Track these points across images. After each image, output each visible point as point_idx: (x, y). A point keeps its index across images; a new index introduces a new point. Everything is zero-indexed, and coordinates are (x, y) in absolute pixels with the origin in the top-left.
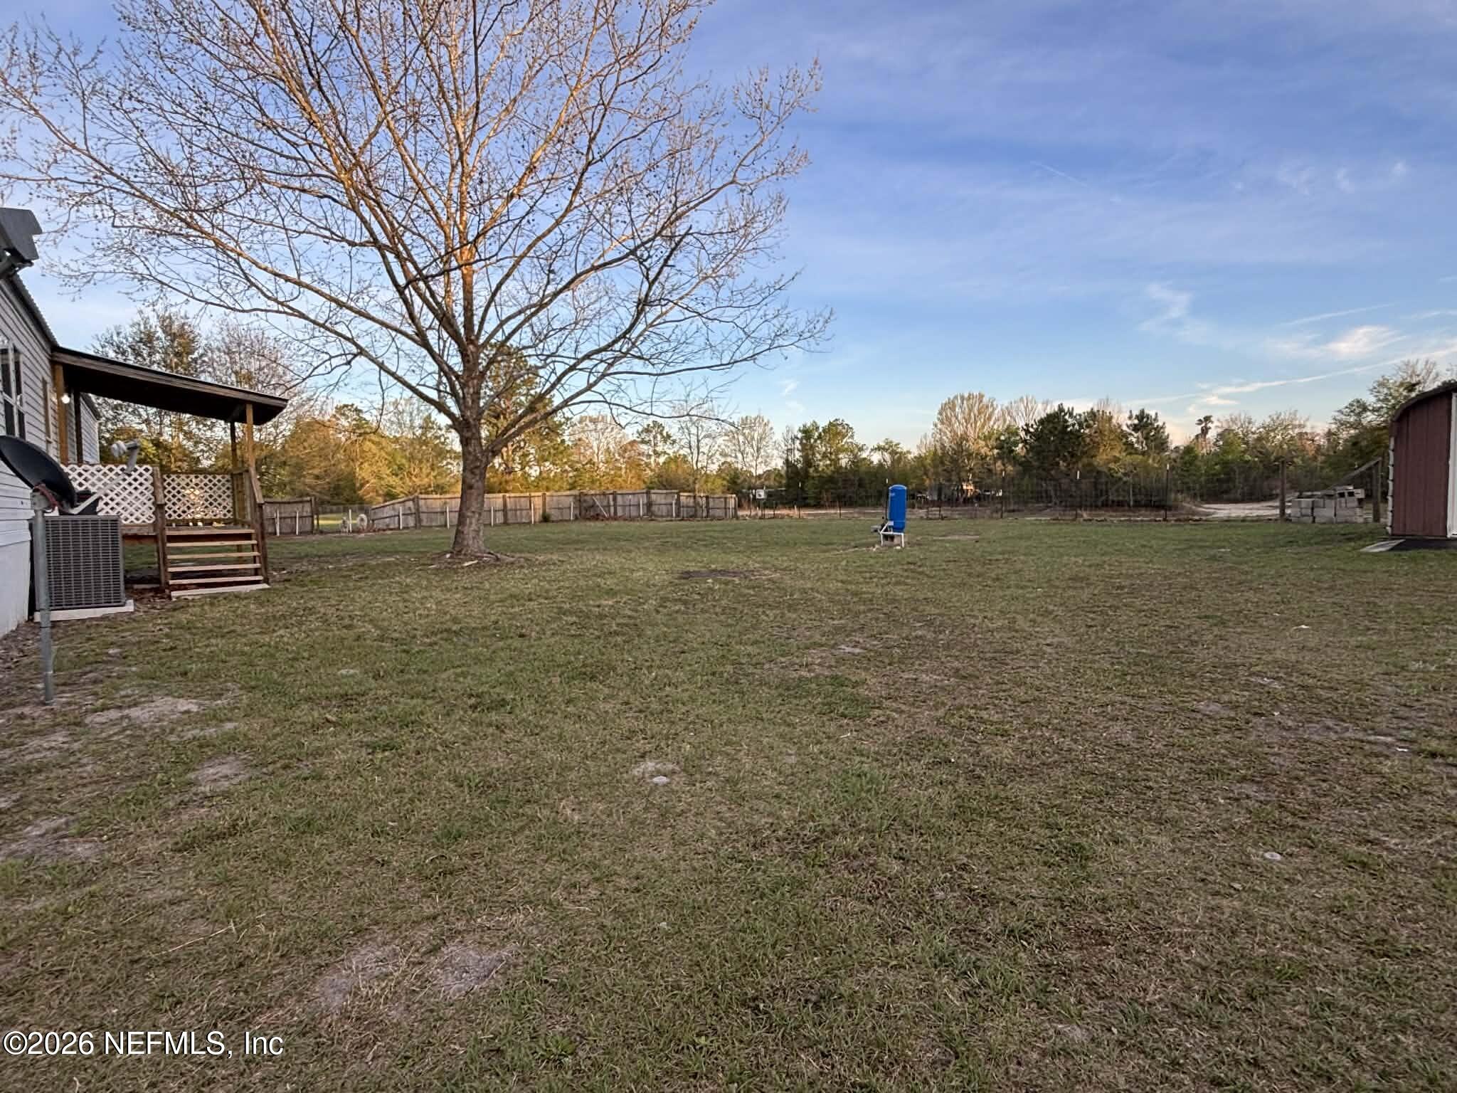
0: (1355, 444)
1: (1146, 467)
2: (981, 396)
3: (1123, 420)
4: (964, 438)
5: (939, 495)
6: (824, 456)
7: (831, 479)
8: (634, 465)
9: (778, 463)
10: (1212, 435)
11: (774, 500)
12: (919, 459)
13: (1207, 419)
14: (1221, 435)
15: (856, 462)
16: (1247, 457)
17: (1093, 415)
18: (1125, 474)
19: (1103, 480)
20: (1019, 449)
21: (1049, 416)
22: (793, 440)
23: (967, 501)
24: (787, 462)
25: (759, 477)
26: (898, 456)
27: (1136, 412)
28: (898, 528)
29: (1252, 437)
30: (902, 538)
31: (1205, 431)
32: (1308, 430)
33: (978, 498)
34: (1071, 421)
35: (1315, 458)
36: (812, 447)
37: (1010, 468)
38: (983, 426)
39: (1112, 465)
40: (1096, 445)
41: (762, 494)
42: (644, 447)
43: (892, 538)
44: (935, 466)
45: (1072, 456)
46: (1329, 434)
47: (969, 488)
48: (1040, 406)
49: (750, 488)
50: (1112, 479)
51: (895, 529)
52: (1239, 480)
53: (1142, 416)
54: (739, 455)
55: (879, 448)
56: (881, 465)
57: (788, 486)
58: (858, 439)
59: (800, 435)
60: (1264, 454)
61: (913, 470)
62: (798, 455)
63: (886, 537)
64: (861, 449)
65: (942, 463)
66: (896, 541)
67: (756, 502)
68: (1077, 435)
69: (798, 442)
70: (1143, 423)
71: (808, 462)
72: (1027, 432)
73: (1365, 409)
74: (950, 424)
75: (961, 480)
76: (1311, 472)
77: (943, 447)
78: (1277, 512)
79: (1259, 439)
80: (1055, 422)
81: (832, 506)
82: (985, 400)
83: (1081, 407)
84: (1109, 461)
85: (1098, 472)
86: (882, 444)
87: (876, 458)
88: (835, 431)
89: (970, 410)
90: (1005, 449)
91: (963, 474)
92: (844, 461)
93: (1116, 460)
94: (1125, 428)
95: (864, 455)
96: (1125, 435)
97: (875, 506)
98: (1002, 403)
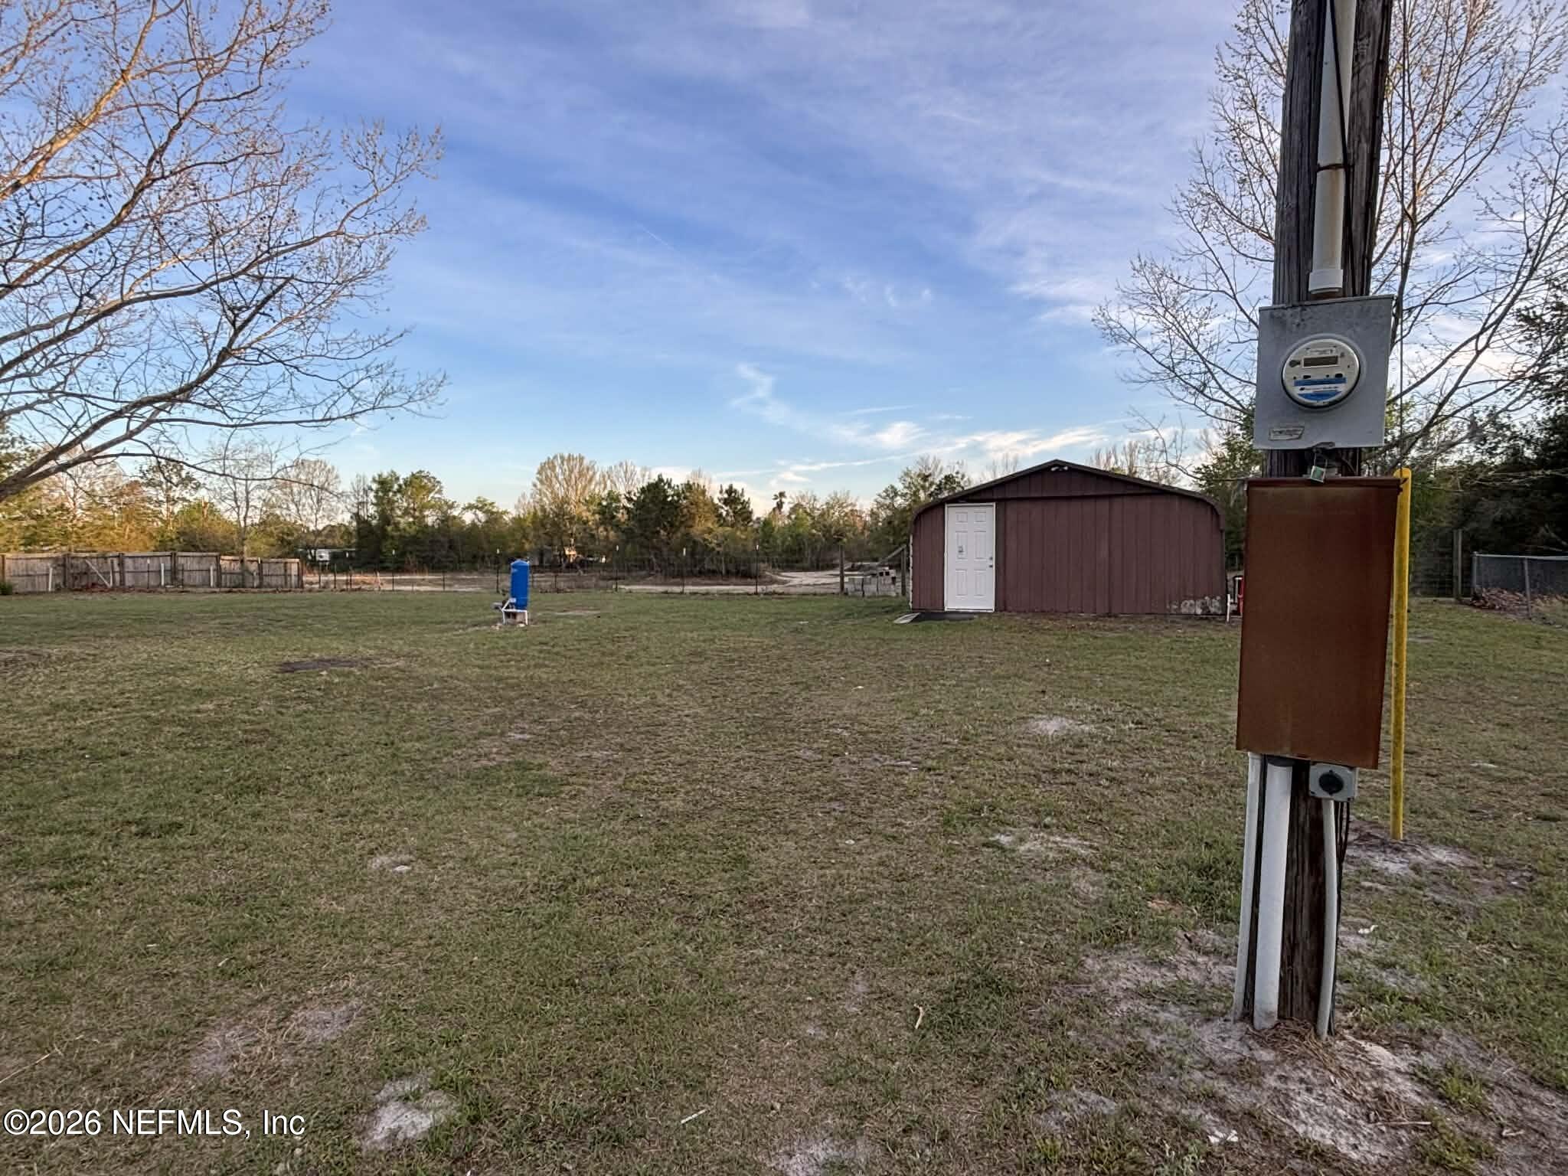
0: (890, 523)
1: (735, 540)
2: (581, 459)
3: (715, 495)
4: (565, 501)
5: (541, 561)
6: (406, 512)
7: (415, 540)
8: (131, 514)
9: (344, 518)
10: (786, 509)
11: (340, 563)
12: (517, 520)
13: (782, 495)
14: (794, 510)
15: (446, 520)
16: (814, 531)
17: (689, 487)
18: (719, 545)
19: (699, 549)
20: (621, 516)
21: (650, 485)
22: (366, 492)
23: (571, 567)
24: (356, 516)
25: (318, 533)
26: (494, 517)
27: (726, 487)
28: (521, 605)
29: (817, 513)
30: (526, 615)
31: (780, 506)
32: (857, 508)
33: (582, 564)
34: (670, 492)
35: (863, 533)
36: (391, 502)
37: (612, 533)
38: (584, 488)
39: (706, 536)
40: (692, 517)
41: (325, 555)
42: (151, 491)
43: (514, 615)
44: (535, 529)
45: (672, 526)
46: (873, 514)
47: (571, 553)
48: (638, 476)
49: (308, 547)
50: (707, 550)
51: (517, 606)
52: (808, 552)
53: (730, 491)
54: (293, 507)
55: (470, 507)
56: (473, 524)
57: (359, 546)
58: (448, 495)
59: (375, 486)
60: (827, 529)
61: (512, 532)
62: (372, 510)
63: (508, 615)
64: (451, 507)
65: (543, 526)
66: (519, 619)
67: (324, 568)
68: (675, 505)
69: (372, 495)
70: (732, 498)
71: (385, 519)
72: (630, 500)
73: (896, 494)
74: (551, 486)
75: (563, 545)
76: (861, 545)
77: (543, 510)
78: (838, 579)
79: (822, 515)
80: (655, 490)
81: (421, 571)
82: (586, 462)
83: (677, 477)
84: (704, 532)
85: (695, 542)
86: (473, 502)
87: (468, 518)
88: (418, 484)
89: (571, 471)
90: (606, 514)
91: (565, 538)
92: (431, 518)
93: (710, 531)
94: (716, 501)
95: (456, 513)
96: (716, 508)
97: (470, 571)
98: (602, 466)
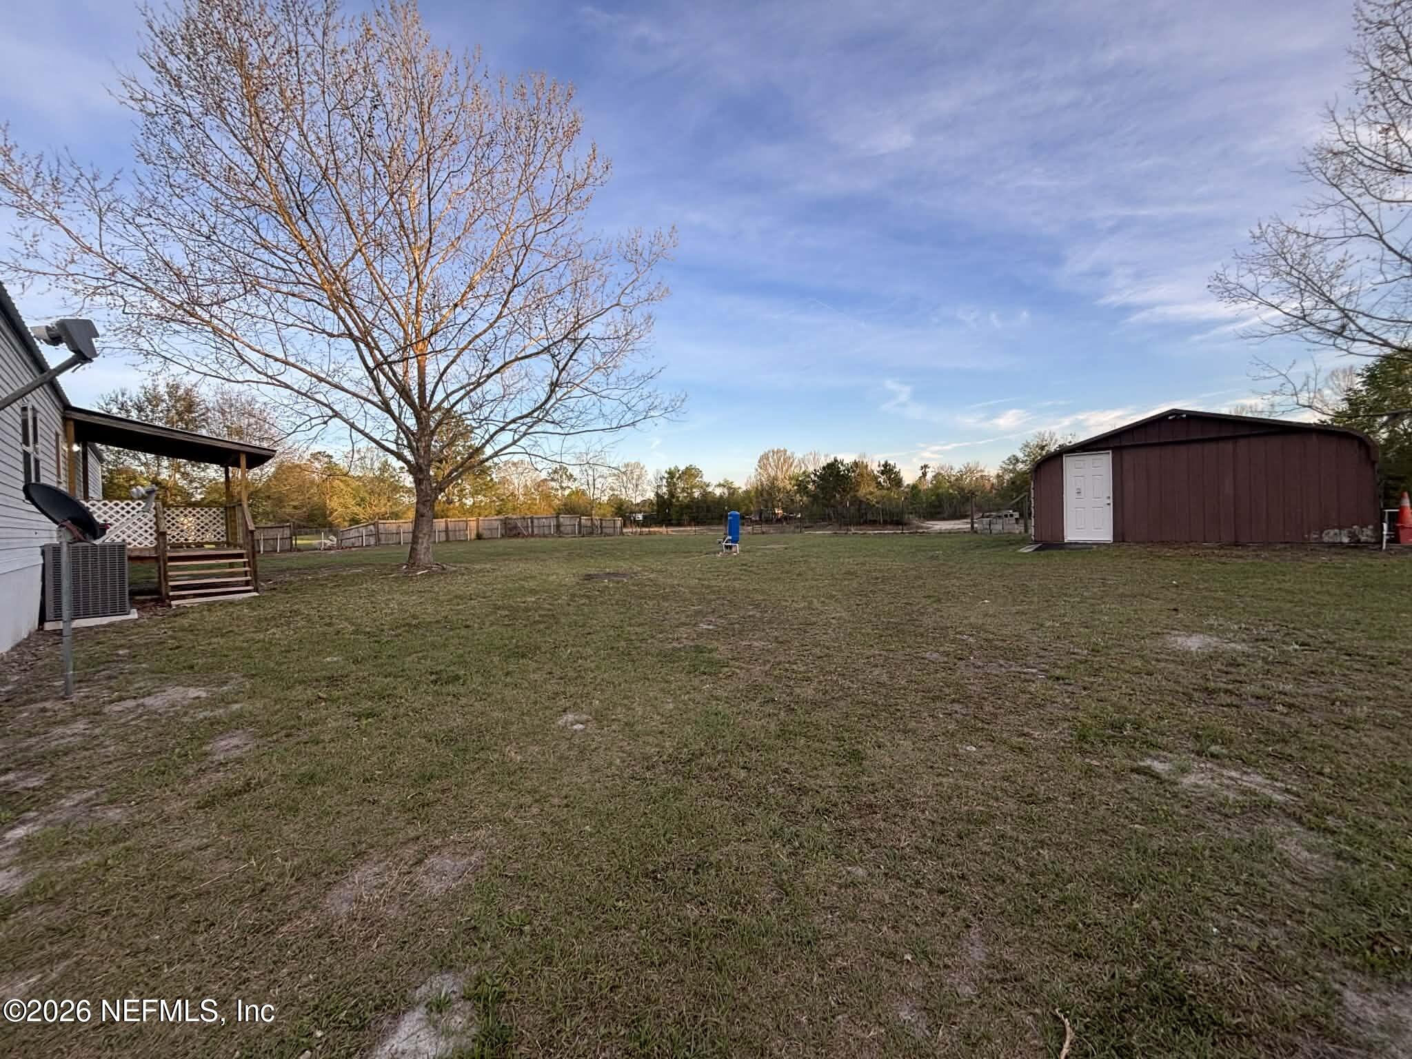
0: (1013, 483)
1: (890, 499)
2: (785, 451)
3: (875, 468)
4: (775, 478)
5: (760, 517)
6: (683, 490)
7: (688, 506)
8: (546, 497)
9: (651, 495)
10: (929, 476)
11: (648, 521)
12: (747, 492)
13: (926, 466)
14: (935, 477)
15: (705, 495)
16: (951, 491)
17: (856, 464)
18: (877, 503)
19: (864, 506)
20: (811, 486)
21: (828, 465)
22: (661, 479)
23: (779, 521)
24: (657, 494)
25: (638, 504)
26: (733, 491)
27: (883, 462)
28: (735, 541)
29: (953, 479)
30: (738, 547)
31: (924, 474)
32: (986, 473)
33: (785, 518)
34: (842, 468)
35: (991, 492)
36: (675, 484)
37: (805, 498)
38: (787, 471)
39: (869, 497)
40: (858, 484)
41: (640, 517)
42: (553, 484)
43: (731, 547)
44: (757, 497)
45: (844, 490)
46: (998, 476)
47: (779, 511)
48: (823, 459)
49: (631, 513)
50: (870, 506)
51: (732, 541)
52: (946, 505)
53: (886, 465)
54: (623, 490)
55: (720, 485)
56: (721, 496)
57: (658, 511)
58: (706, 479)
59: (666, 476)
60: (961, 489)
61: (743, 499)
62: (665, 489)
63: (726, 547)
64: (708, 486)
65: (762, 495)
66: (733, 549)
67: (637, 523)
68: (846, 477)
69: (665, 481)
70: (887, 469)
71: (672, 494)
72: (815, 475)
73: (1017, 460)
74: (766, 470)
75: (774, 507)
76: (989, 500)
77: (762, 485)
78: (969, 526)
79: (956, 480)
80: (832, 468)
81: (689, 525)
82: (788, 453)
83: (848, 458)
84: (866, 494)
85: (861, 501)
86: (722, 482)
87: (718, 492)
88: (690, 473)
89: (779, 460)
90: (801, 486)
91: (775, 503)
92: (697, 494)
93: (871, 493)
94: (876, 472)
95: (710, 489)
96: (876, 478)
97: (719, 524)
98: (799, 455)
